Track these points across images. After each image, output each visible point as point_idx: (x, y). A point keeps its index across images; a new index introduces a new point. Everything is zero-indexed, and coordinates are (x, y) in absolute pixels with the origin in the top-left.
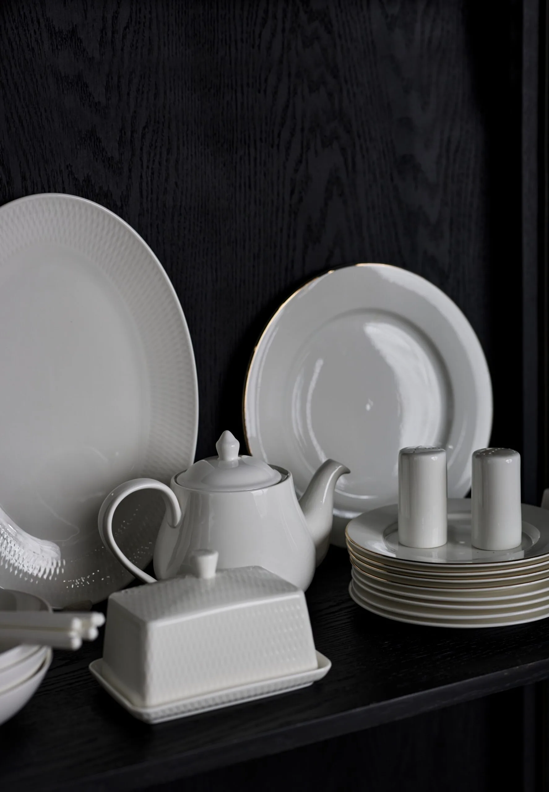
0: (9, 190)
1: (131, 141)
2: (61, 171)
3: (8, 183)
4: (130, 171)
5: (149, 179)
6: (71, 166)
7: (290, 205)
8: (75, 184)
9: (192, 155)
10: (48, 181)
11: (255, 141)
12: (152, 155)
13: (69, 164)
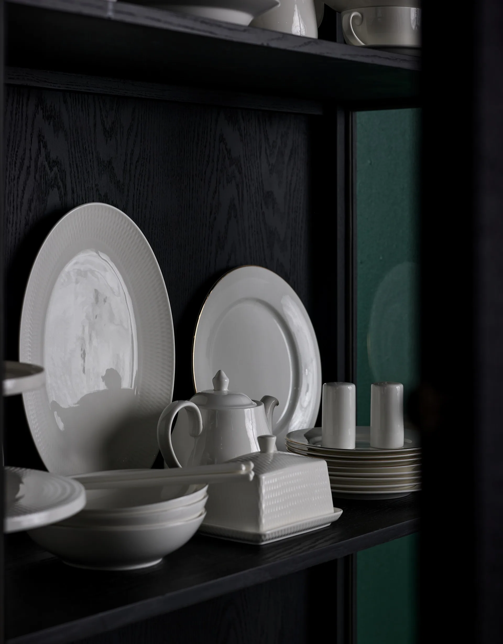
0: (65, 199)
1: (130, 170)
2: (93, 189)
3: (64, 194)
4: (128, 191)
5: (138, 197)
6: (98, 185)
7: (210, 222)
8: (99, 198)
9: (160, 183)
10: (86, 194)
11: (193, 176)
12: (140, 180)
13: (97, 184)
